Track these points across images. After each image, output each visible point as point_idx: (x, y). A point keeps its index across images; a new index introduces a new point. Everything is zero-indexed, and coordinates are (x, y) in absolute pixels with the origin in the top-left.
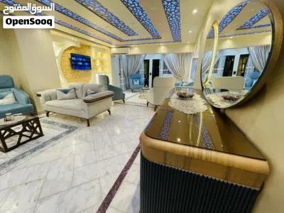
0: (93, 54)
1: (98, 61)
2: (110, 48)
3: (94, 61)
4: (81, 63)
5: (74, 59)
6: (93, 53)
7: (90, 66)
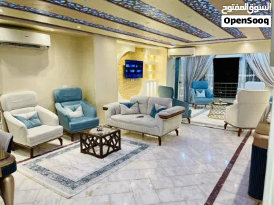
0: (145, 58)
1: (150, 67)
2: (168, 48)
3: (147, 66)
4: (133, 71)
5: (127, 66)
6: (146, 56)
7: (141, 73)
